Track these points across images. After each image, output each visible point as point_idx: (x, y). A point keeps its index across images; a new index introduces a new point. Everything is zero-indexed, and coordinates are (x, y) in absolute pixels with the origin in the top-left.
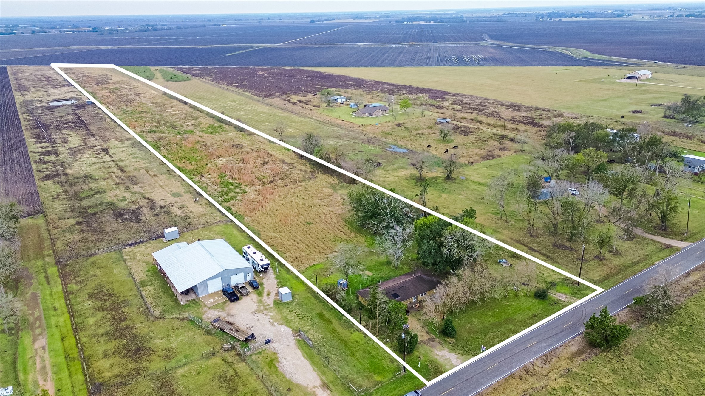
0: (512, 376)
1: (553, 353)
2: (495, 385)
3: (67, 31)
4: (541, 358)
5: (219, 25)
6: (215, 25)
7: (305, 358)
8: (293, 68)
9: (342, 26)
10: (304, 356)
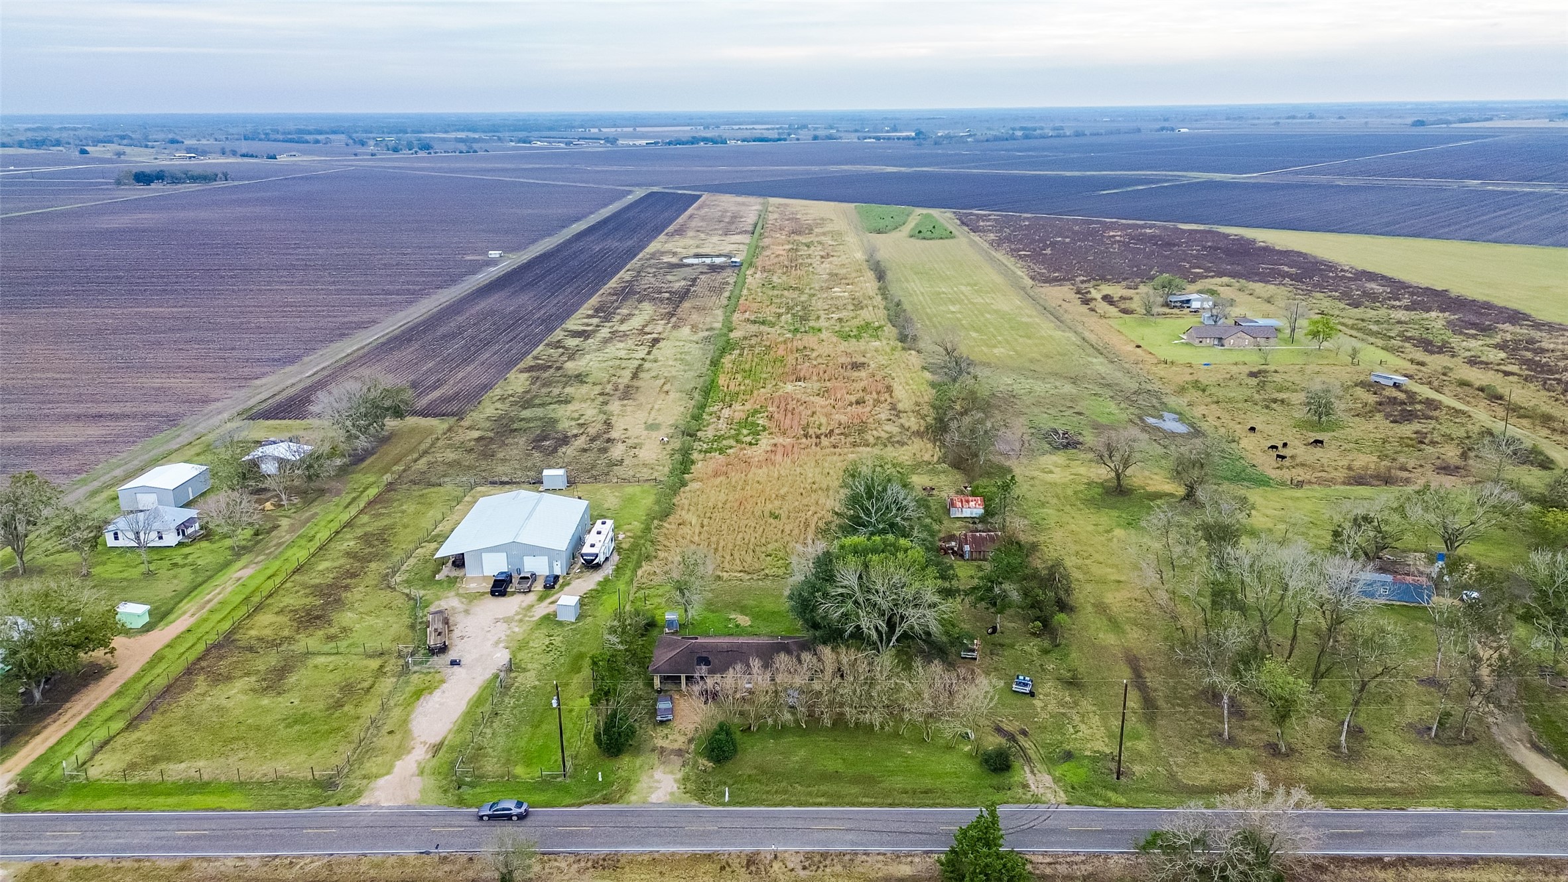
0: (709, 857)
1: (847, 857)
2: (664, 854)
3: (870, 138)
4: (809, 856)
5: (1173, 130)
6: (1162, 129)
7: (468, 703)
8: (1202, 227)
9: (1487, 137)
10: (470, 700)
